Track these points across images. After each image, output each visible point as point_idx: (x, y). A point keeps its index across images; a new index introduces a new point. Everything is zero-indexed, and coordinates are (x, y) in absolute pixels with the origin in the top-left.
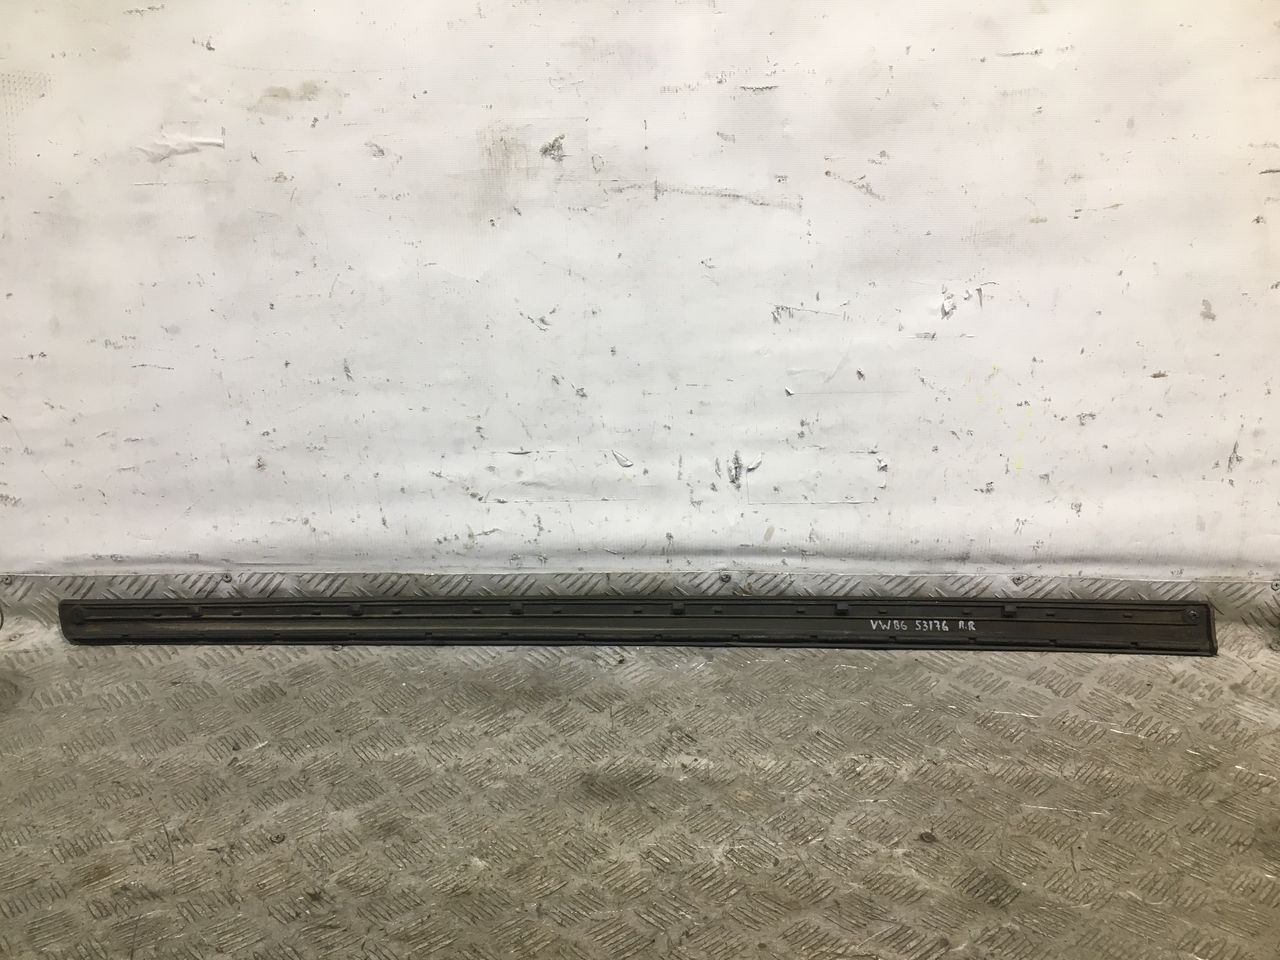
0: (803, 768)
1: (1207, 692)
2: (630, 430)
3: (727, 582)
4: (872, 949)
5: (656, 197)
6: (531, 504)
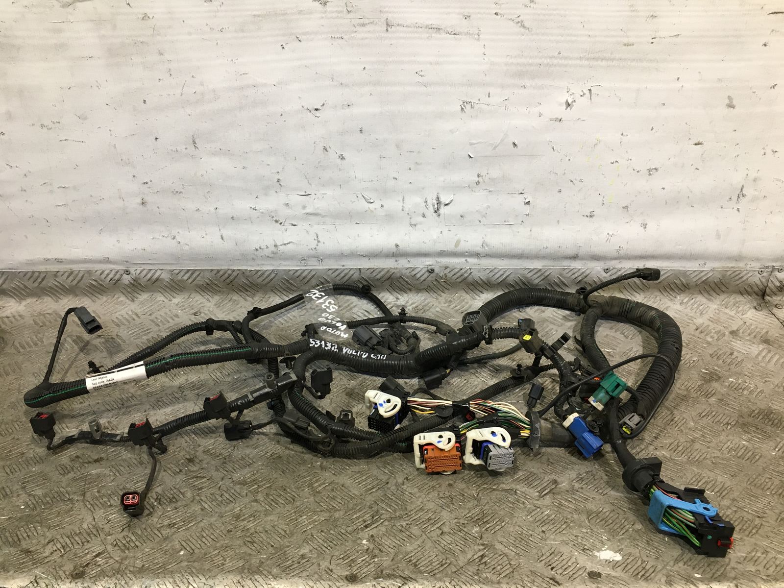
1: (715, 335)
2: (372, 181)
3: (432, 273)
5: (387, 30)
6: (312, 226)
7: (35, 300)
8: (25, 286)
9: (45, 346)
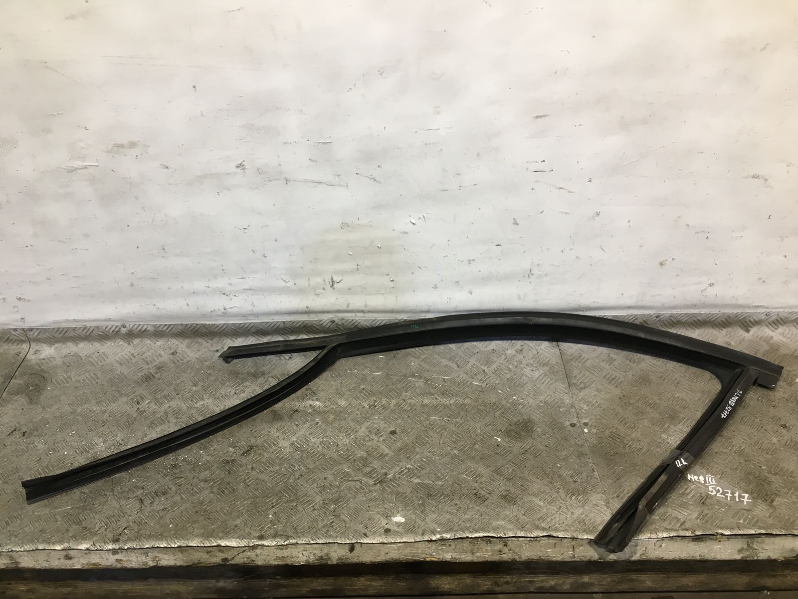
0: (355, 405)
1: (516, 363)
2: (286, 269)
3: (334, 322)
4: (361, 478)
5: (286, 183)
6: (249, 296)
7: (61, 345)
8: (54, 337)
9: (73, 382)
